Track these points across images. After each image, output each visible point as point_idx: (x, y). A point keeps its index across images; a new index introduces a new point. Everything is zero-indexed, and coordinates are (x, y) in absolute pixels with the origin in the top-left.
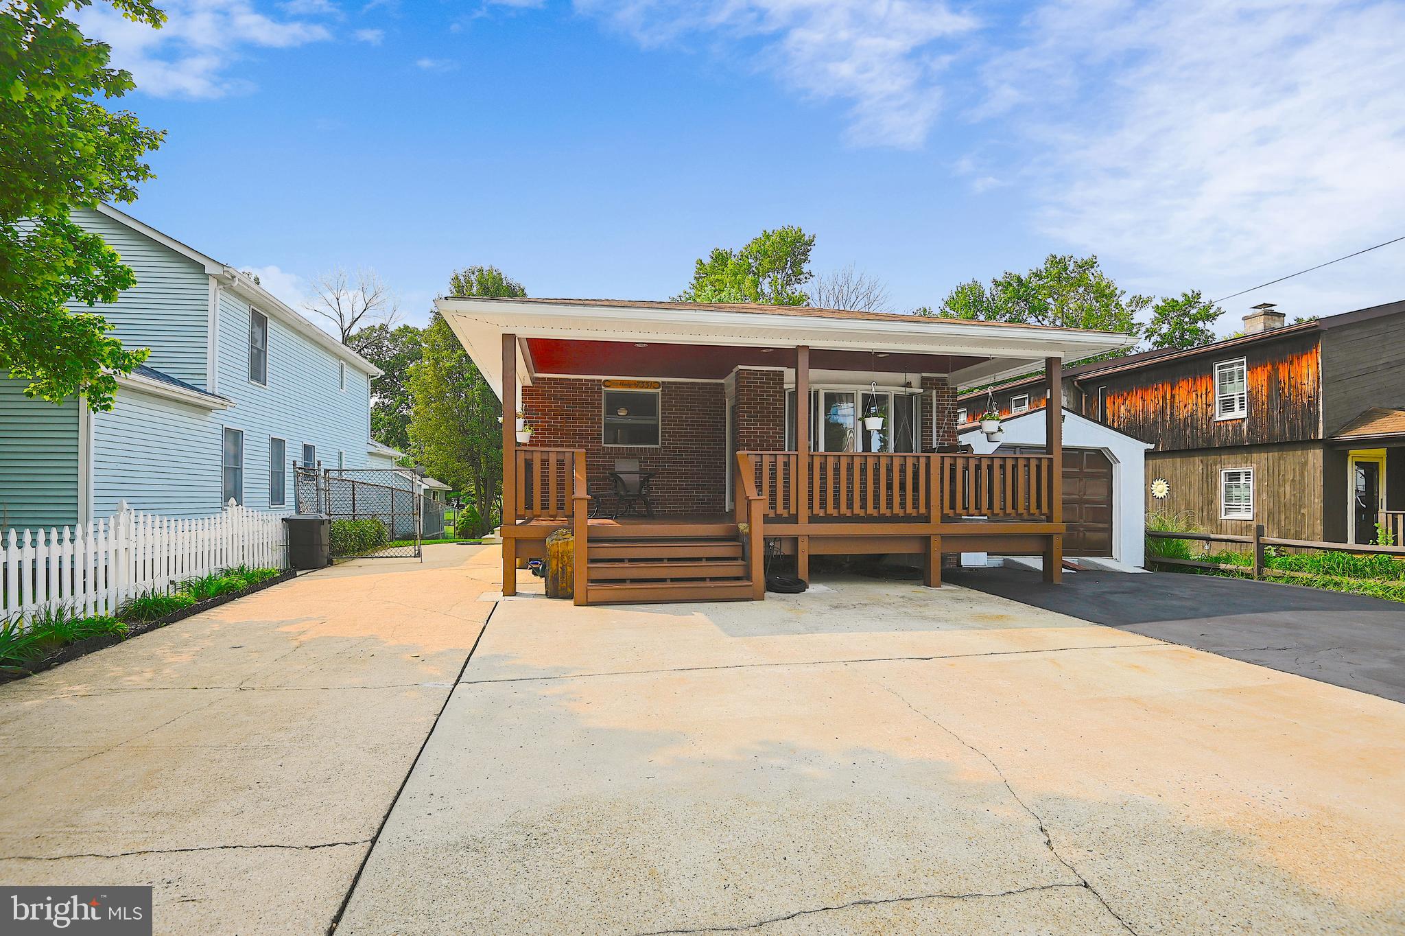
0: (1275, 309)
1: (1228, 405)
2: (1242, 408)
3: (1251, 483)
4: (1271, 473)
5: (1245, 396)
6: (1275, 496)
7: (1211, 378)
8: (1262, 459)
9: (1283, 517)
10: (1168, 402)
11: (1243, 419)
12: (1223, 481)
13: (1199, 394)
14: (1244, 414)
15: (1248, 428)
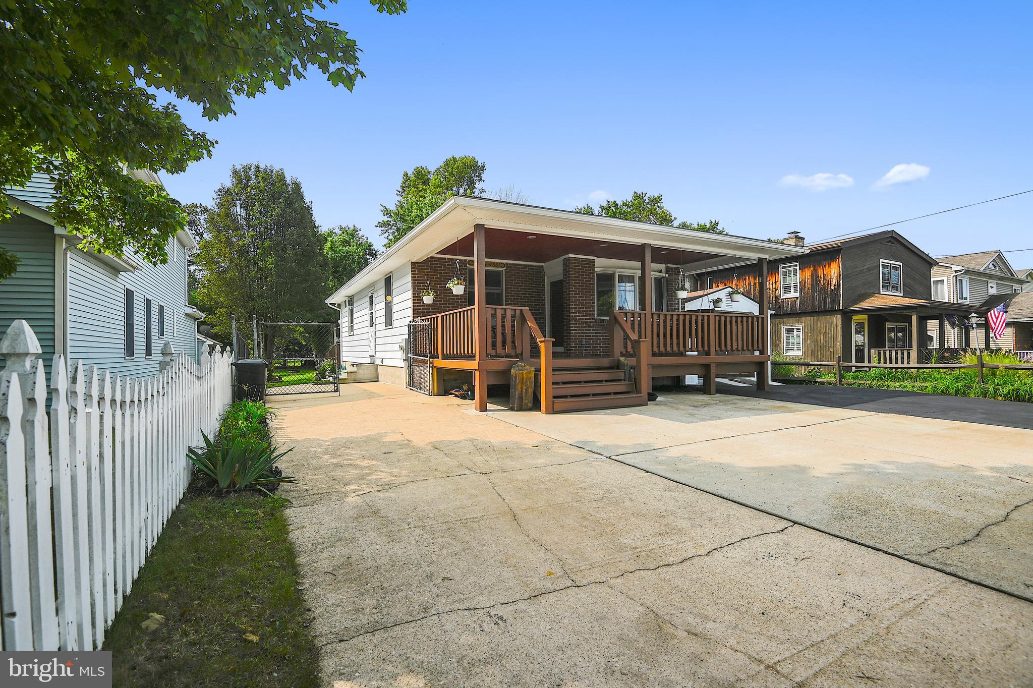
0: (800, 235)
1: (787, 289)
2: (795, 291)
3: (801, 334)
4: (812, 329)
5: (798, 284)
6: (815, 342)
7: (778, 274)
8: (809, 320)
9: (819, 353)
10: (752, 287)
11: (797, 298)
12: (785, 335)
13: (771, 283)
14: (797, 295)
15: (800, 303)
